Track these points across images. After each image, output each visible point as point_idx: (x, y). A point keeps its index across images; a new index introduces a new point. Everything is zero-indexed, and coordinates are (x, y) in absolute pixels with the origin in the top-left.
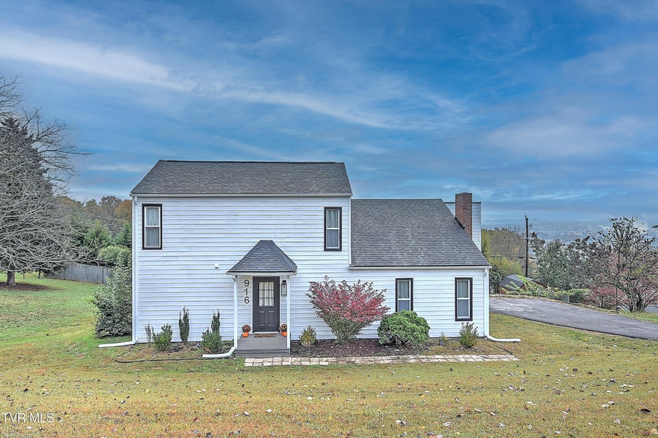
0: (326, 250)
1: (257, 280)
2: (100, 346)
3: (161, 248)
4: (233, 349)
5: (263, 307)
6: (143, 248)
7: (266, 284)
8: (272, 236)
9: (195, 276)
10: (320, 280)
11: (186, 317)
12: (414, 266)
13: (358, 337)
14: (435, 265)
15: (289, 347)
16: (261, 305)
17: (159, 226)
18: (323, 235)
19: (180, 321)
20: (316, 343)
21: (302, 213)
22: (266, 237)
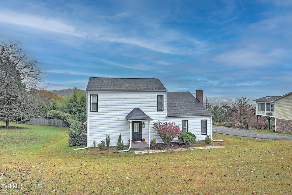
0: (158, 111)
1: (133, 123)
2: (75, 149)
3: (98, 111)
4: (129, 148)
5: (136, 132)
6: (91, 112)
7: (137, 124)
8: (139, 106)
9: (111, 122)
10: (157, 122)
11: (109, 137)
12: (188, 116)
13: (172, 142)
14: (195, 115)
15: (149, 146)
16: (134, 132)
17: (97, 103)
18: (157, 106)
19: (106, 139)
20: (157, 145)
21: (150, 98)
22: (137, 107)
